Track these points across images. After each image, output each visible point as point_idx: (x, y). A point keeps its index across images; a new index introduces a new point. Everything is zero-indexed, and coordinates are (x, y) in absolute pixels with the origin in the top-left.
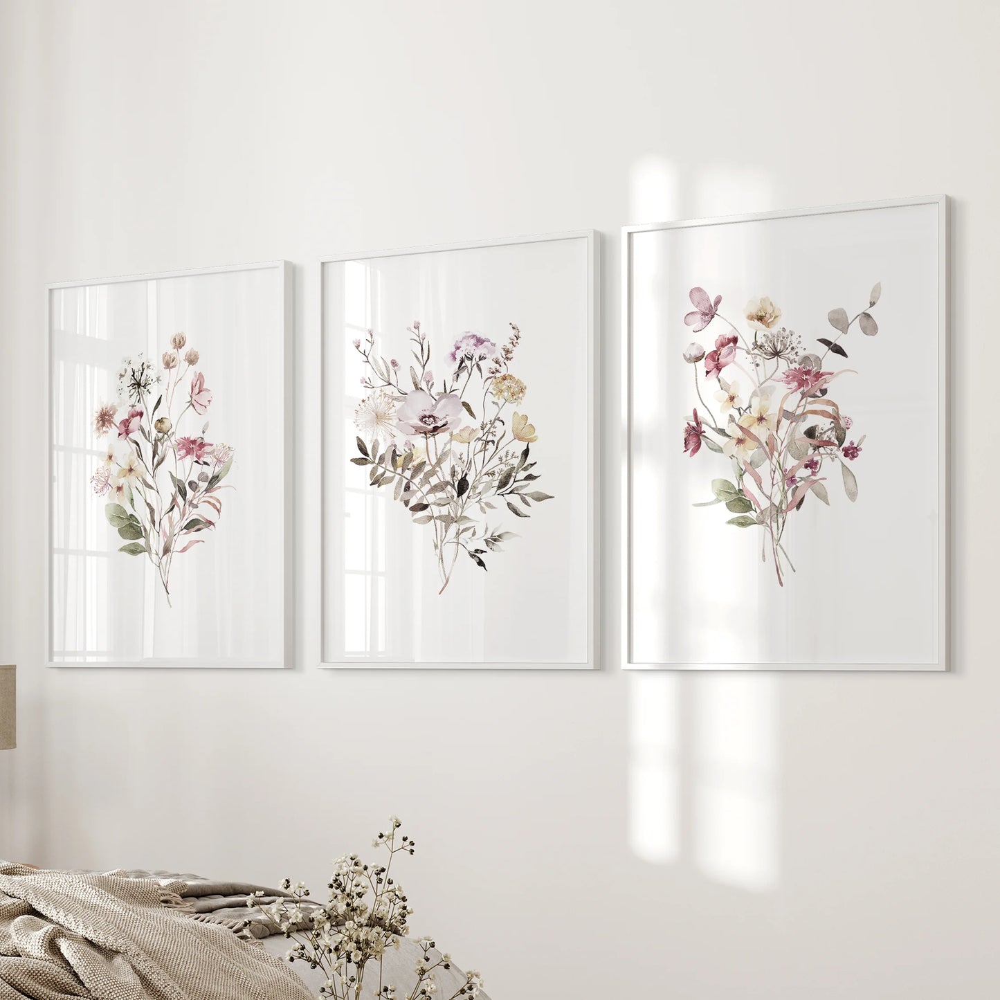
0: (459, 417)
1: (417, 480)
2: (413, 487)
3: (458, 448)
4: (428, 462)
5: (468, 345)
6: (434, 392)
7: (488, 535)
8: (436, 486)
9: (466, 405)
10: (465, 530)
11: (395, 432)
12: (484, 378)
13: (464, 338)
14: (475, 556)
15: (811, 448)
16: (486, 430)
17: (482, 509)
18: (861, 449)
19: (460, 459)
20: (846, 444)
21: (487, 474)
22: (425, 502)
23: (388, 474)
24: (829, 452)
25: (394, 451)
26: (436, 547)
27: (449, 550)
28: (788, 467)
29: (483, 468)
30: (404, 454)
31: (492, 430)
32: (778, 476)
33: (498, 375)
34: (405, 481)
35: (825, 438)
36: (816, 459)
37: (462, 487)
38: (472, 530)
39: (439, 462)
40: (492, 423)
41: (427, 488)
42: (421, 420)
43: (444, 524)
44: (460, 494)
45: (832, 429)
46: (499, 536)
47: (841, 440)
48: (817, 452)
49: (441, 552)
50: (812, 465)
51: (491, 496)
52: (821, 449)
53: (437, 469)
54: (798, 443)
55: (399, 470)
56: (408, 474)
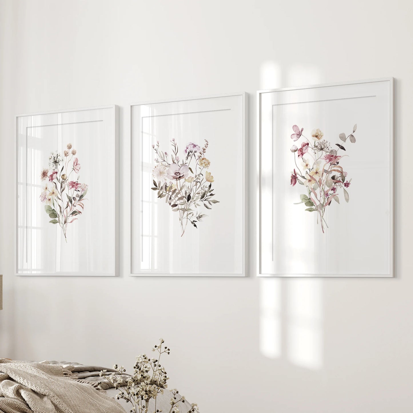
0: (188, 173)
1: (173, 196)
2: (172, 198)
3: (188, 184)
4: (177, 189)
5: (191, 147)
6: (179, 164)
7: (198, 216)
8: (180, 198)
9: (190, 169)
10: (190, 214)
11: (166, 178)
12: (196, 159)
13: (189, 145)
14: (193, 223)
15: (334, 183)
16: (197, 178)
17: (196, 206)
18: (350, 184)
19: (188, 188)
20: (345, 182)
21: (197, 193)
22: (176, 204)
23: (164, 194)
24: (339, 185)
25: (166, 185)
26: (180, 220)
27: (184, 221)
28: (326, 190)
29: (196, 191)
30: (169, 186)
31: (199, 178)
32: (322, 193)
33: (201, 158)
34: (170, 196)
35: (338, 180)
36: (335, 187)
37: (189, 198)
38: (192, 214)
39: (181, 189)
40: (199, 175)
41: (177, 198)
42: (175, 174)
43: (183, 211)
44: (188, 201)
45: (340, 176)
46: (201, 216)
47: (343, 180)
48: (335, 185)
49: (182, 222)
50: (334, 189)
51: (198, 202)
52: (337, 184)
53: (181, 192)
54: (329, 181)
55: (168, 192)
56: (171, 193)
